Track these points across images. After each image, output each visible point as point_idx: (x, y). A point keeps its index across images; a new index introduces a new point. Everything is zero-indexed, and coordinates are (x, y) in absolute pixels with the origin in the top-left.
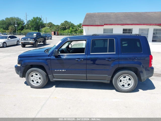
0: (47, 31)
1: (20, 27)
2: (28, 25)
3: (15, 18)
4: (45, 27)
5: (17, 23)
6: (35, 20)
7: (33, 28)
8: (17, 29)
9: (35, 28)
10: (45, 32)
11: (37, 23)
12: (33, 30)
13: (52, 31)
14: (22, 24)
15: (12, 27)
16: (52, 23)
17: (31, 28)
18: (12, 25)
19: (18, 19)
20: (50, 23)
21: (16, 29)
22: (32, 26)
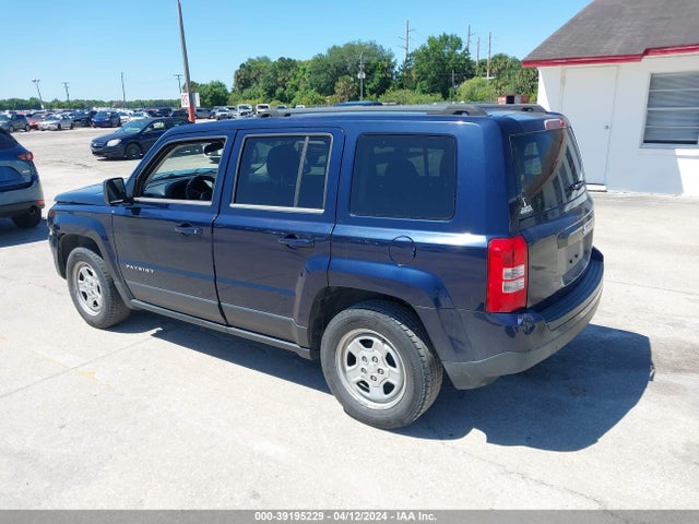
0: (479, 92)
1: (376, 81)
2: (409, 71)
3: (361, 46)
4: (472, 76)
5: (367, 64)
6: (433, 49)
7: (425, 82)
8: (364, 88)
9: (434, 81)
10: (471, 98)
11: (441, 61)
12: (424, 92)
13: (501, 95)
14: (384, 70)
15: (348, 82)
16: (506, 57)
17: (419, 84)
18: (348, 73)
19: (372, 49)
20: (501, 57)
21: (359, 91)
22: (423, 76)
